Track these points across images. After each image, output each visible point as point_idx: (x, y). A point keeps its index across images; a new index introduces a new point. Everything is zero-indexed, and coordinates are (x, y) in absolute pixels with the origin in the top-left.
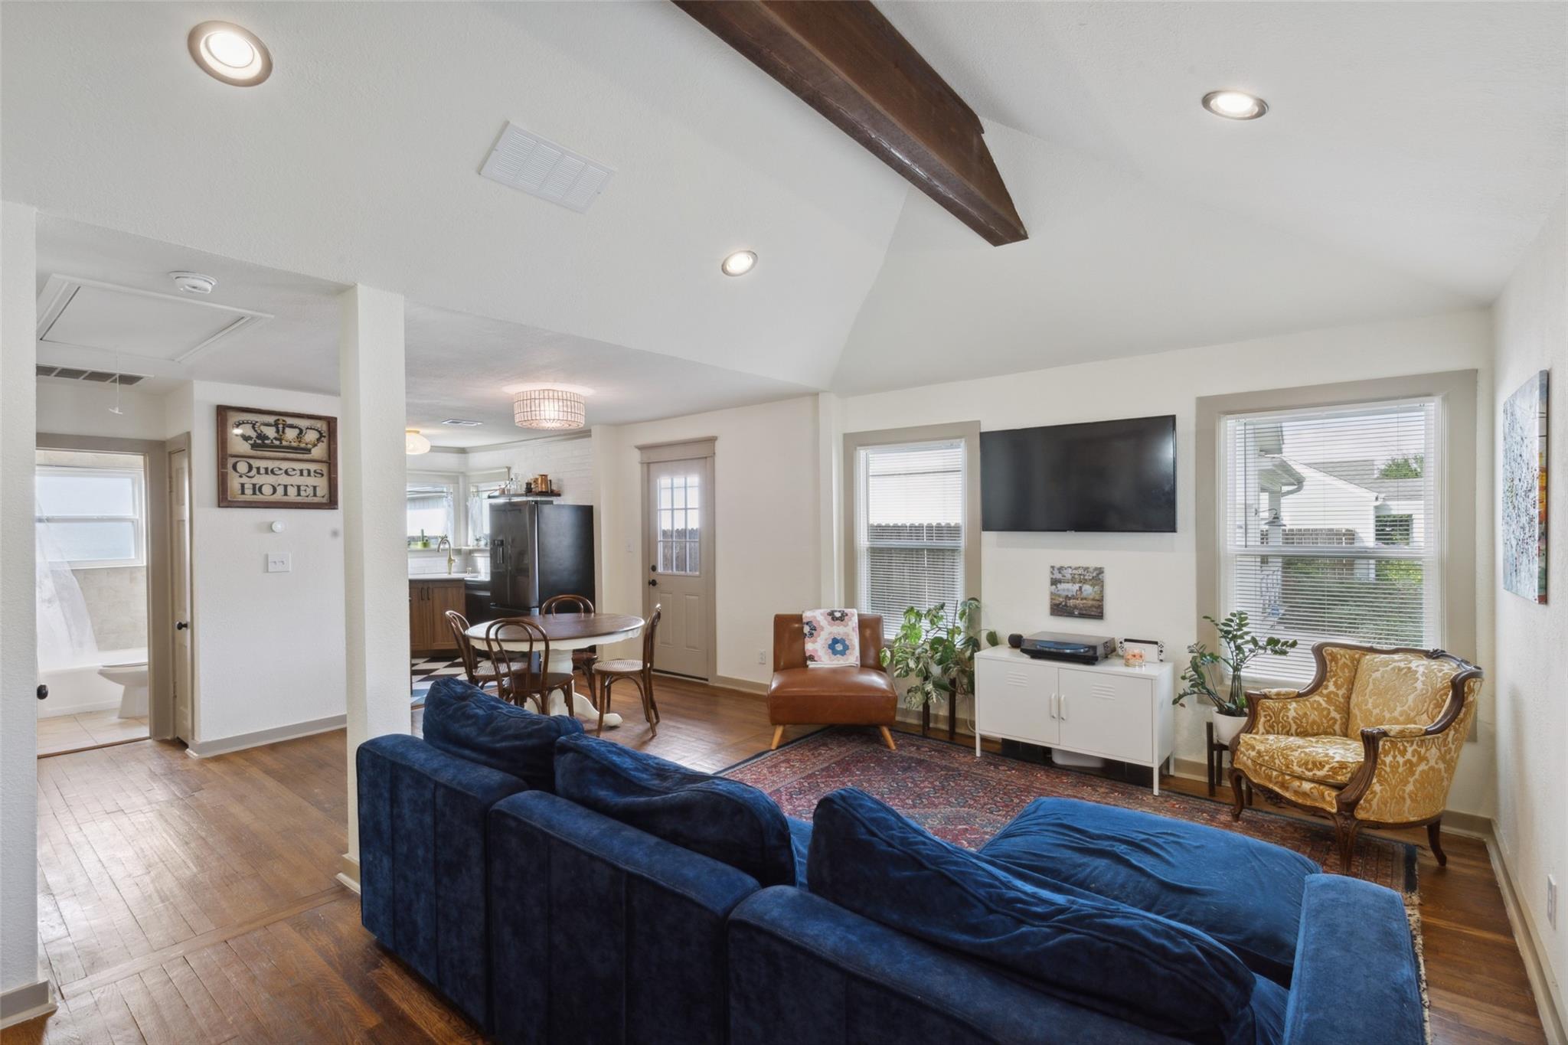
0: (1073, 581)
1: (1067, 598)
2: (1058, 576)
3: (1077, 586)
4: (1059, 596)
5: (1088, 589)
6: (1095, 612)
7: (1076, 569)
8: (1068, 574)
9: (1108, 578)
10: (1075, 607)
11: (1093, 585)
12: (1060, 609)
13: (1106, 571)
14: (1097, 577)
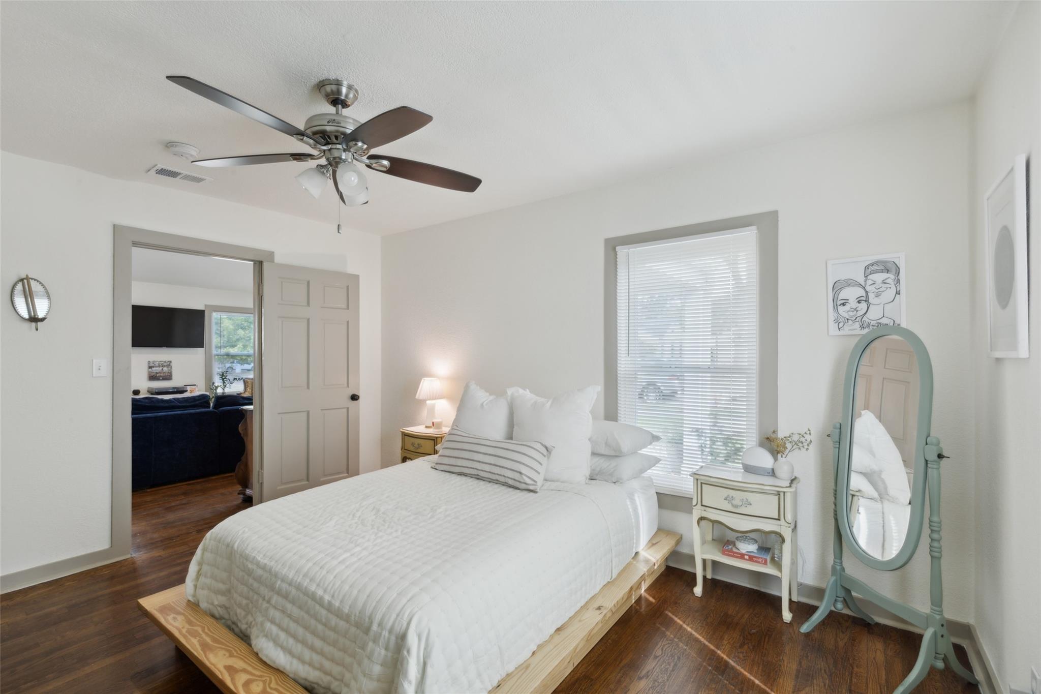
0: (159, 366)
1: (157, 373)
2: (152, 365)
3: (161, 368)
4: (153, 373)
5: (165, 369)
6: (168, 377)
7: (160, 362)
8: (157, 364)
9: (173, 364)
10: (161, 376)
11: (168, 367)
12: (152, 378)
13: (173, 362)
14: (169, 364)
